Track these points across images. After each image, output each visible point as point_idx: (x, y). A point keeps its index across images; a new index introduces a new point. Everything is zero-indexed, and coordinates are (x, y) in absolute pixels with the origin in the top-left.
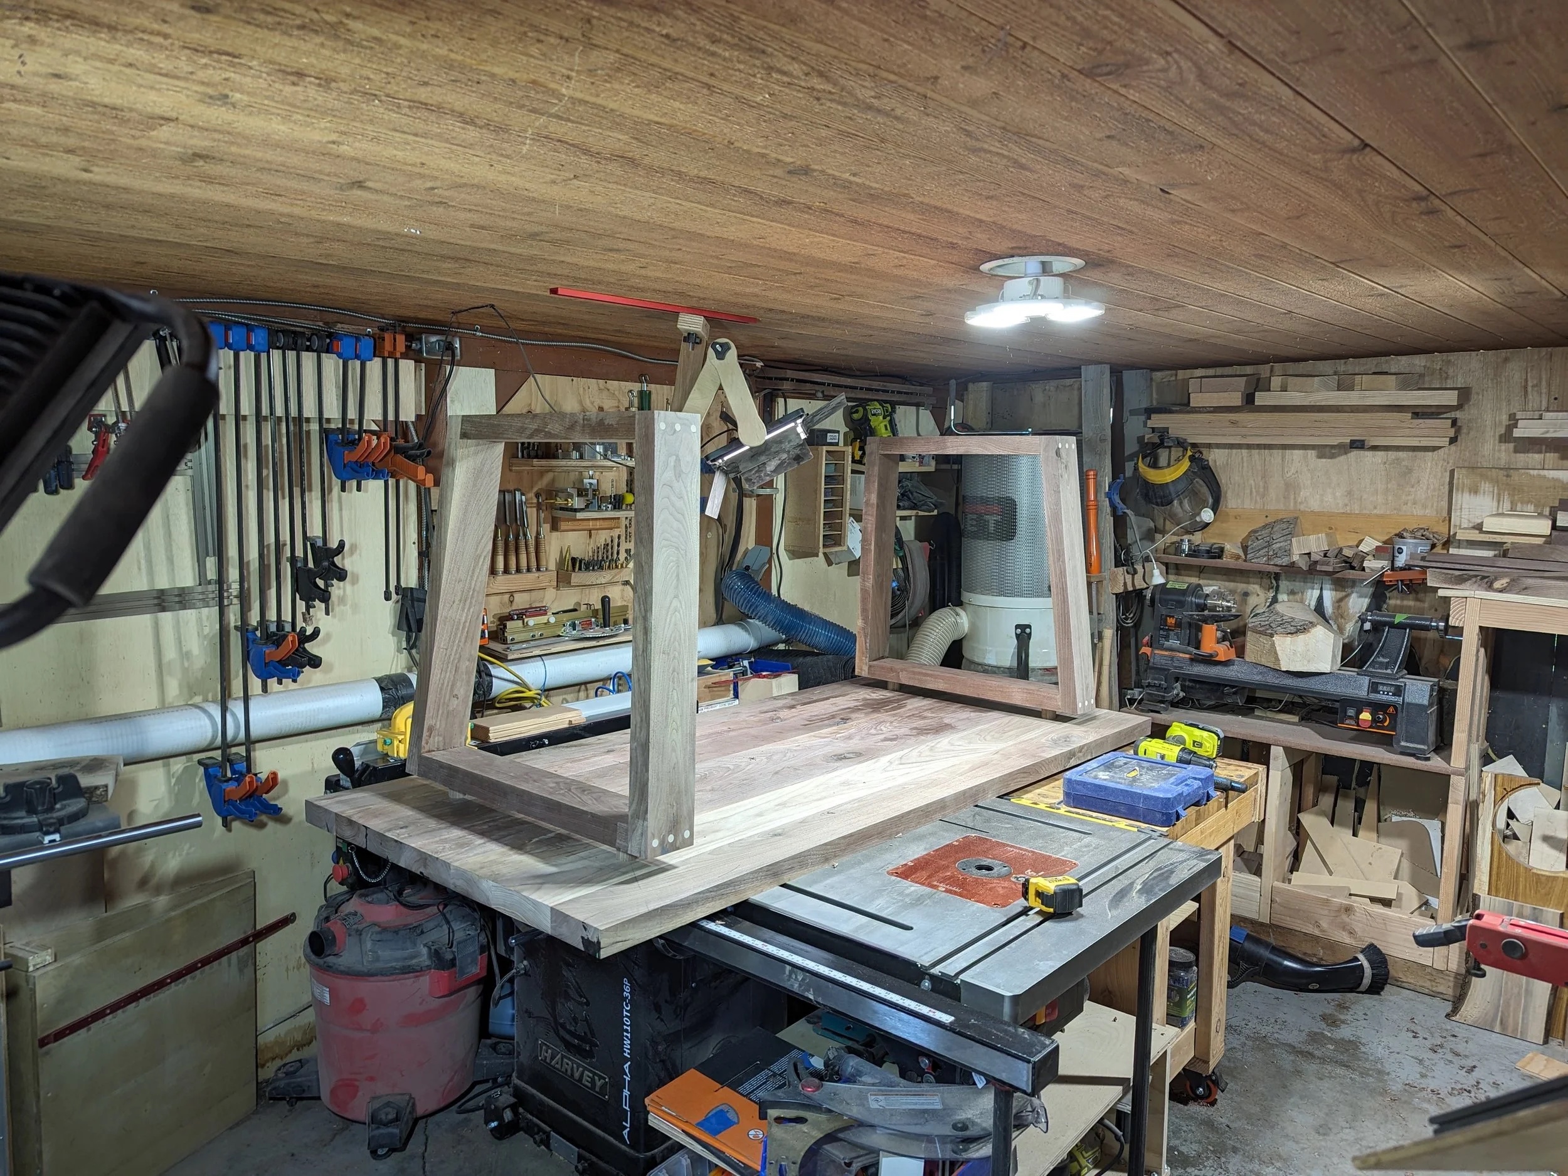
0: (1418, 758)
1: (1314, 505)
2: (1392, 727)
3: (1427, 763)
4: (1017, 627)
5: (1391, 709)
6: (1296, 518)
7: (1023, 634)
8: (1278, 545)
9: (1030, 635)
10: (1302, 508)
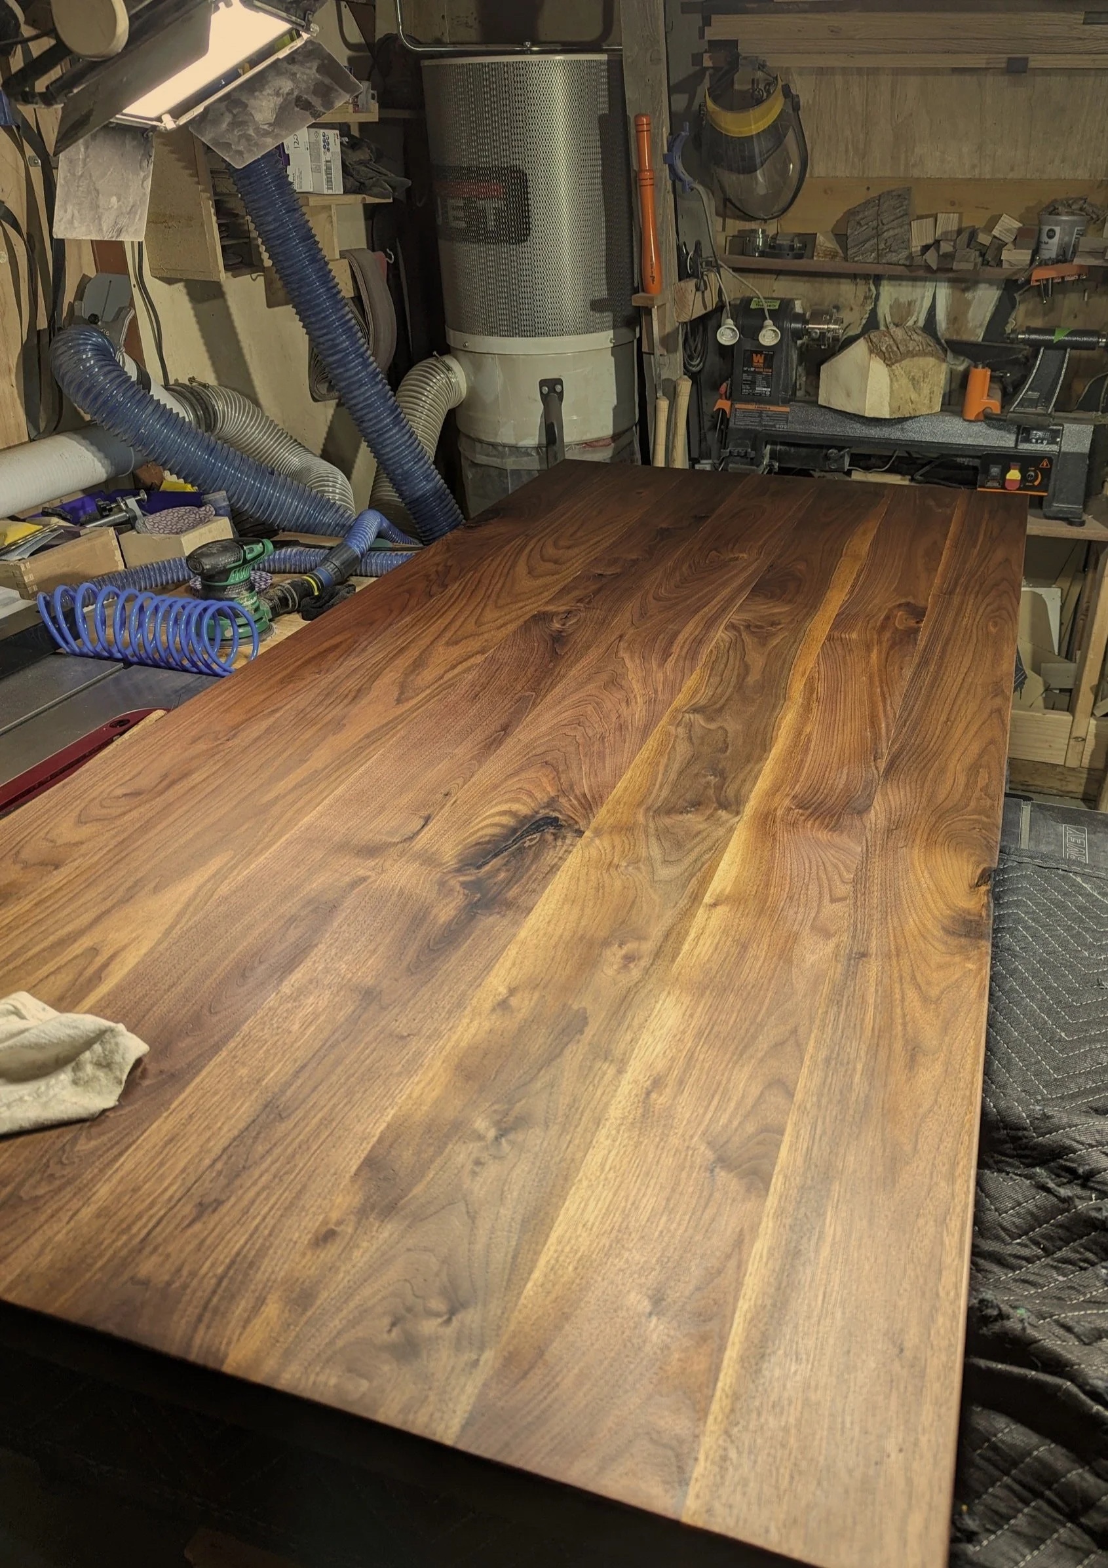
0: (1071, 523)
1: (932, 169)
2: (1043, 487)
3: (1080, 529)
4: (543, 383)
5: (1045, 463)
6: (909, 189)
7: (552, 391)
8: (891, 233)
9: (561, 394)
10: (916, 173)
